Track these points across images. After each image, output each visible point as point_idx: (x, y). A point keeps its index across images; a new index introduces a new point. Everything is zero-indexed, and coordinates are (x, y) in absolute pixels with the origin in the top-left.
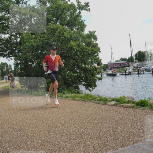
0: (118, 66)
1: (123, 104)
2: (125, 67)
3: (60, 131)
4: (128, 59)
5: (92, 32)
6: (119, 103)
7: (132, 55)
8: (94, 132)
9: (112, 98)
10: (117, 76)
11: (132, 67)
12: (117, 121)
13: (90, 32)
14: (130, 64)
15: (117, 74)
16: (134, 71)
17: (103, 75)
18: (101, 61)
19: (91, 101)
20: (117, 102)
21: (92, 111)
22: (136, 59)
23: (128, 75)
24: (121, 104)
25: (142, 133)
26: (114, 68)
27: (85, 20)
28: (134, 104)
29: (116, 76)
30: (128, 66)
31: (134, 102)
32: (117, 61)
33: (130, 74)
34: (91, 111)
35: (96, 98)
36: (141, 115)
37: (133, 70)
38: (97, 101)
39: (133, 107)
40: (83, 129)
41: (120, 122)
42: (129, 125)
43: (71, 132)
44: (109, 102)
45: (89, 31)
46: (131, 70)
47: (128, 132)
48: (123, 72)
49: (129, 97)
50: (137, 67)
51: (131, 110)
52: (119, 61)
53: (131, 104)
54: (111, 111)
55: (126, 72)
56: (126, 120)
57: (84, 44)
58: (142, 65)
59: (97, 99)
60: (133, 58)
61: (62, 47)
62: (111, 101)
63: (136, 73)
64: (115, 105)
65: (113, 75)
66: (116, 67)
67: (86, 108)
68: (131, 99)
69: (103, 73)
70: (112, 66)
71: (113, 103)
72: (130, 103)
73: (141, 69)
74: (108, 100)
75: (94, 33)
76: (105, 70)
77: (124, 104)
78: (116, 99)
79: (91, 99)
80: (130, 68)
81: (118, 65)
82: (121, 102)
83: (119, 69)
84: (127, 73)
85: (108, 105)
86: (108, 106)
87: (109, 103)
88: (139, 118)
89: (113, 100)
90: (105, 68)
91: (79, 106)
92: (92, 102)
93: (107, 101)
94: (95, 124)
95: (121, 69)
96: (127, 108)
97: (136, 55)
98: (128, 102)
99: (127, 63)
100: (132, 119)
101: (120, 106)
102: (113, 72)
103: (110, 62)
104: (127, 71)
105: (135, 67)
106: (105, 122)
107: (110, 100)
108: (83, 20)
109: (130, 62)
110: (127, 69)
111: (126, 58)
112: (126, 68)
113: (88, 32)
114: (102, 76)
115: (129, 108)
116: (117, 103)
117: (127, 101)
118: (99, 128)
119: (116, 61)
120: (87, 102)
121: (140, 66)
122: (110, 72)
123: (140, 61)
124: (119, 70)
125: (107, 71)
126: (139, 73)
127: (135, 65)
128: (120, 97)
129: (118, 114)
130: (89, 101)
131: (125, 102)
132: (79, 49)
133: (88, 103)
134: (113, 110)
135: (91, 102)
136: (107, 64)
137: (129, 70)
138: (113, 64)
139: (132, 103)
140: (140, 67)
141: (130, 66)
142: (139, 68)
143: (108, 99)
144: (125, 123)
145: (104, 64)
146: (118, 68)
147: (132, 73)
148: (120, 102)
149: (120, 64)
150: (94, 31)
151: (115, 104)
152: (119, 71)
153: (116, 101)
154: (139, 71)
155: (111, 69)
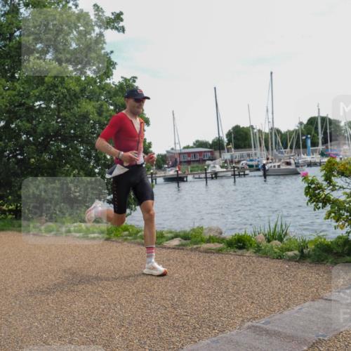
0: (189, 159)
1: (197, 244)
2: (205, 161)
3: (49, 314)
4: (211, 142)
5: (129, 80)
6: (188, 242)
7: (221, 135)
8: (130, 310)
9: (173, 230)
10: (187, 181)
11: (219, 161)
12: (184, 283)
13: (125, 80)
14: (217, 154)
15: (187, 177)
16: (225, 170)
17: (156, 179)
18: (150, 147)
19: (126, 239)
20: (185, 239)
21: (127, 262)
22: (228, 144)
23: (212, 178)
24: (195, 244)
25: (237, 307)
26: (181, 162)
27: (112, 52)
28: (221, 245)
29: (184, 181)
30: (212, 159)
31: (221, 240)
32: (188, 147)
33: (216, 177)
34: (124, 262)
35: (138, 232)
36: (236, 269)
37: (222, 167)
38: (139, 240)
39: (219, 251)
40: (104, 305)
41: (191, 287)
42: (210, 292)
43: (76, 314)
44: (167, 240)
45: (122, 77)
46: (218, 169)
47: (207, 308)
48: (200, 172)
49: (210, 230)
50: (232, 162)
51: (216, 259)
52: (192, 147)
53: (216, 244)
54: (171, 261)
55: (206, 173)
56: (203, 281)
57: (112, 108)
58: (242, 156)
59: (140, 234)
60: (222, 141)
61: (59, 113)
62: (173, 238)
63: (230, 174)
64: (181, 247)
65: (178, 179)
66: (185, 162)
67: (113, 257)
68: (216, 234)
69: (156, 174)
70: (176, 160)
71: (176, 242)
72: (213, 242)
73: (240, 165)
74: (164, 237)
75: (134, 81)
76: (159, 167)
77: (199, 245)
78: (181, 234)
79: (126, 236)
80: (215, 164)
81: (189, 156)
82: (193, 239)
83: (192, 165)
84: (209, 175)
85: (165, 248)
86: (164, 250)
87: (167, 244)
88: (231, 276)
89: (176, 236)
90: (162, 162)
91: (97, 252)
92: (129, 243)
93: (164, 239)
94: (133, 294)
95: (195, 165)
96: (206, 252)
97: (229, 135)
98: (210, 240)
99: (208, 152)
100: (217, 279)
101: (192, 250)
102: (177, 171)
103: (172, 149)
104: (209, 171)
105: (226, 162)
106: (156, 287)
107: (170, 235)
108: (109, 52)
109: (215, 150)
110: (208, 166)
111: (207, 140)
112: (208, 162)
113: (121, 80)
114: (154, 181)
115: (211, 252)
116: (184, 242)
117: (208, 237)
118: (142, 301)
119: (184, 148)
120: (117, 242)
121: (237, 160)
122: (171, 172)
123: (237, 147)
124: (193, 167)
125: (165, 170)
126: (234, 175)
127: (227, 156)
128: (193, 230)
129: (187, 268)
130: (120, 240)
131: (202, 241)
132: (101, 118)
133: (118, 244)
134: (177, 258)
135: (125, 243)
136: (165, 155)
137: (214, 167)
138: (180, 154)
139: (218, 242)
140: (239, 162)
141: (215, 159)
142: (236, 163)
143: (166, 235)
144: (201, 288)
145: (158, 155)
146: (189, 162)
147: (219, 174)
148: (190, 239)
149: (195, 153)
150: (134, 77)
151: (179, 245)
152: (191, 171)
153: (182, 238)
154: (234, 171)
155: (174, 165)
